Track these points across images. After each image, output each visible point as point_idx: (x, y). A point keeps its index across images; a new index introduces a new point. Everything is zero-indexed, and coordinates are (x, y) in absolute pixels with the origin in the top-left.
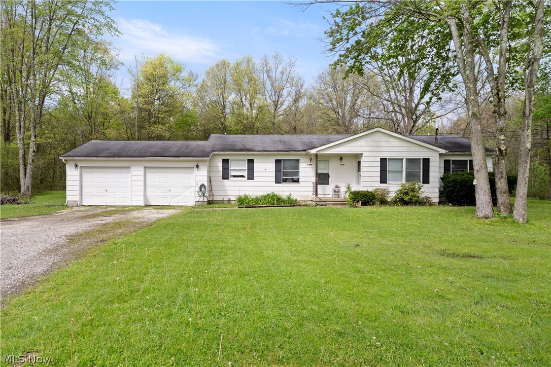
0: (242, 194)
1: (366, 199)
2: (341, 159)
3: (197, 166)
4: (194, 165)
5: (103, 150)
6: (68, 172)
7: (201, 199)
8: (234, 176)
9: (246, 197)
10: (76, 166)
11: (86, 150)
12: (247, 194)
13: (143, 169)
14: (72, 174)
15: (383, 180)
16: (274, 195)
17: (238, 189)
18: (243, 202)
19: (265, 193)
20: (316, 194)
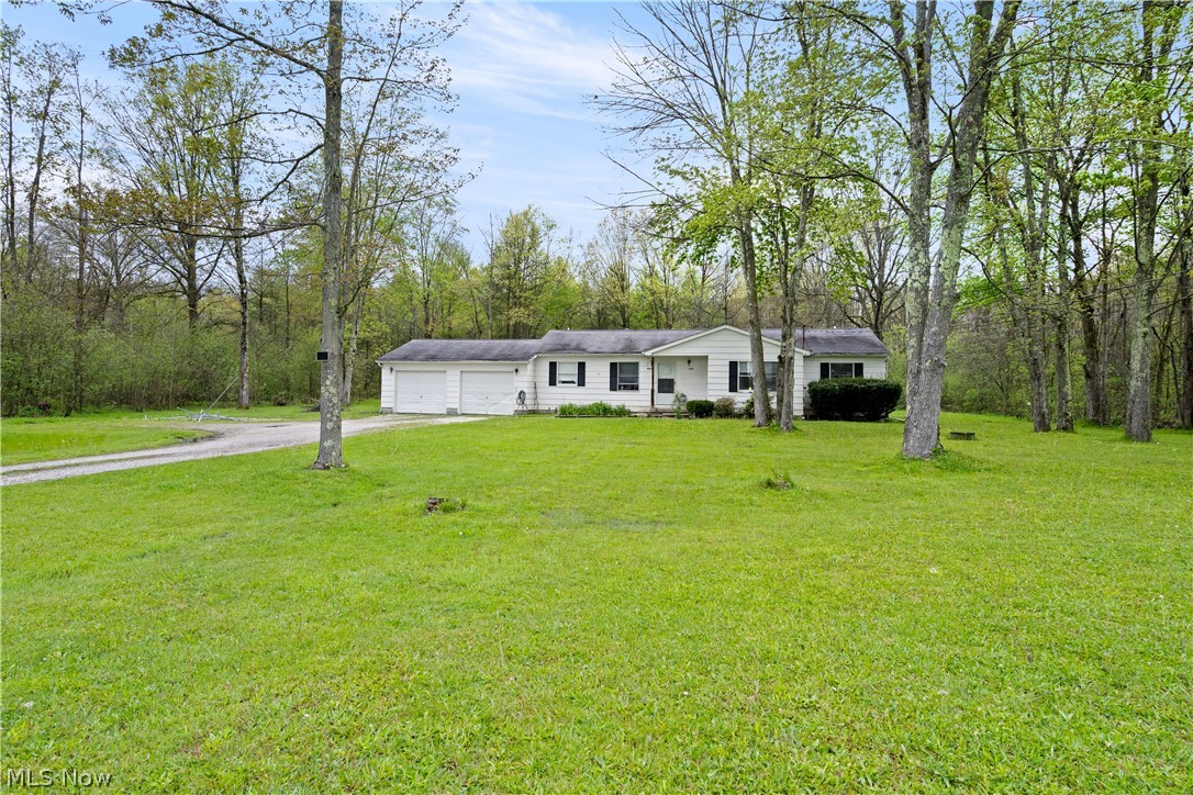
0: (567, 403)
1: (702, 410)
2: (689, 362)
3: (517, 371)
4: (513, 369)
5: (420, 352)
6: (383, 377)
7: (521, 408)
8: (564, 382)
9: (571, 405)
10: (392, 370)
11: (404, 352)
12: (573, 402)
13: (459, 373)
14: (387, 378)
15: (733, 388)
16: (601, 404)
17: (562, 396)
18: (566, 412)
19: (591, 403)
20: (653, 404)
